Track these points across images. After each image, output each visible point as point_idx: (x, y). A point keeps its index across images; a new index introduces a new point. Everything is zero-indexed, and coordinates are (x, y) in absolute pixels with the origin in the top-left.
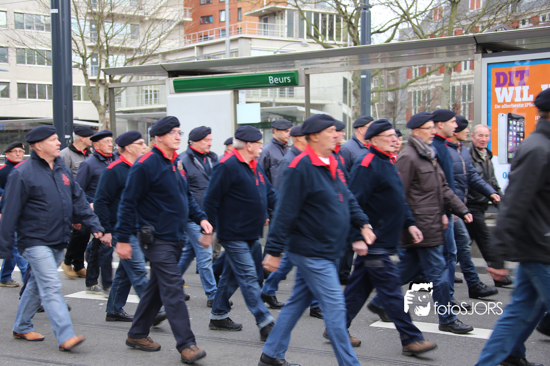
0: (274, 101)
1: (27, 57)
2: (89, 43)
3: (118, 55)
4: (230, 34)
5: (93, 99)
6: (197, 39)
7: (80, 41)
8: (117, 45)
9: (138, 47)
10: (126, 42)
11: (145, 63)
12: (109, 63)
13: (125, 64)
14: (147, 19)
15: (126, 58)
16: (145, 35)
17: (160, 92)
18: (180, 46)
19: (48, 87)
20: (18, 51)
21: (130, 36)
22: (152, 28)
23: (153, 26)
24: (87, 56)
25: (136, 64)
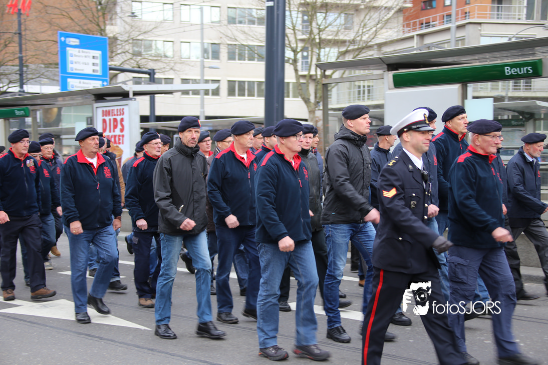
0: (507, 95)
1: (238, 53)
2: (300, 36)
3: (331, 48)
4: (457, 19)
5: (303, 96)
6: (418, 26)
7: (292, 34)
8: (330, 37)
9: (352, 38)
10: (340, 34)
11: (359, 56)
12: (321, 57)
13: (338, 57)
14: (362, 7)
15: (338, 51)
16: (360, 25)
17: (374, 88)
18: (398, 35)
19: (258, 84)
20: (230, 47)
21: (343, 27)
22: (368, 17)
23: (369, 14)
24: (298, 50)
25: (349, 58)
